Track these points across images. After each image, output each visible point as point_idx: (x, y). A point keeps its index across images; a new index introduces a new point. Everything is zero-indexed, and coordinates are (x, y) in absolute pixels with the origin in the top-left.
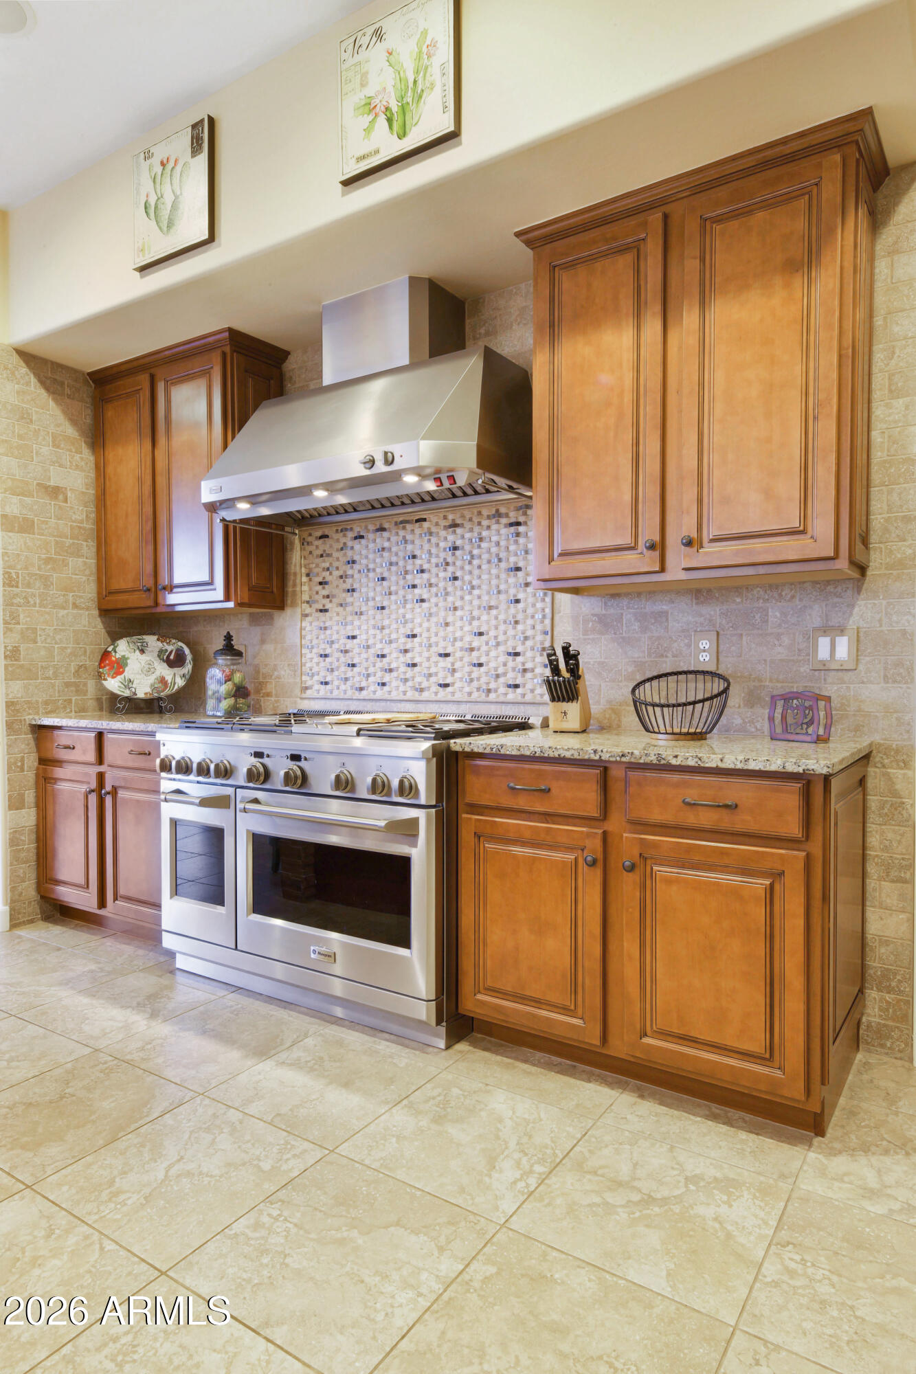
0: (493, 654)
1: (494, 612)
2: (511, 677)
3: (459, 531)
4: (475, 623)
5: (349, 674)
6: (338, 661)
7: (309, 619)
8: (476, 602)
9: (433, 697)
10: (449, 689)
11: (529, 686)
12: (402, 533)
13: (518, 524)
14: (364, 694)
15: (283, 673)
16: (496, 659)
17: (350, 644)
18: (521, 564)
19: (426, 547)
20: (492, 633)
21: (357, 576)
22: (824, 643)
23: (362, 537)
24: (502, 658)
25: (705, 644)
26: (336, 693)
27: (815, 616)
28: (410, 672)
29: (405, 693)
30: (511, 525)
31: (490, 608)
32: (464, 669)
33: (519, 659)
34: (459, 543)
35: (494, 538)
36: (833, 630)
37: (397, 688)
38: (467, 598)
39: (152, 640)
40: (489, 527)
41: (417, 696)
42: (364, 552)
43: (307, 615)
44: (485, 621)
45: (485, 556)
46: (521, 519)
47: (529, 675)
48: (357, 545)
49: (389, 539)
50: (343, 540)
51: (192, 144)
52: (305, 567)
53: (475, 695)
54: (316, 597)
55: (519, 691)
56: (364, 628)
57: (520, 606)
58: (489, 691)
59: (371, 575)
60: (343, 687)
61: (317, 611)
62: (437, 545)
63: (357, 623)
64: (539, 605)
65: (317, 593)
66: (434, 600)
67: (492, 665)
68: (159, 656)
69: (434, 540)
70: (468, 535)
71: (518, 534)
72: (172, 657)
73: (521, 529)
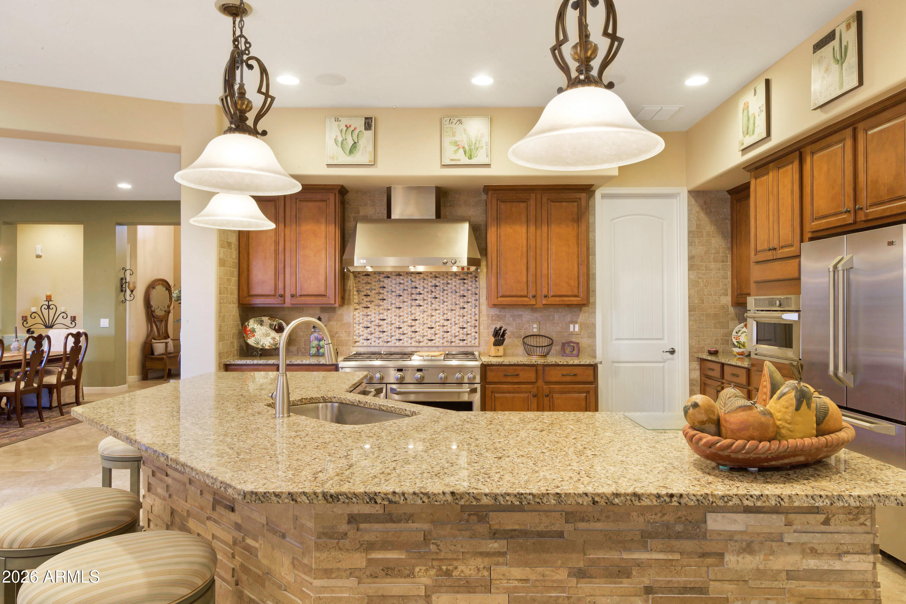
0: (453, 328)
1: (454, 312)
2: (461, 337)
3: (438, 279)
4: (445, 316)
5: (381, 335)
6: (375, 329)
7: (358, 311)
8: (446, 308)
9: (425, 345)
10: (433, 342)
11: (469, 340)
12: (410, 278)
13: (465, 279)
14: (389, 344)
15: (342, 335)
16: (455, 330)
17: (381, 323)
18: (465, 294)
19: (422, 284)
20: (453, 320)
21: (385, 294)
22: (572, 326)
23: (389, 277)
24: (458, 330)
25: (535, 326)
26: (373, 344)
27: (568, 318)
28: (413, 335)
30: (461, 279)
31: (452, 310)
32: (440, 334)
33: (465, 330)
34: (438, 284)
35: (454, 284)
36: (575, 322)
37: (407, 341)
38: (442, 306)
39: (265, 319)
40: (451, 279)
41: (417, 344)
42: (390, 284)
43: (357, 309)
44: (450, 315)
45: (450, 290)
46: (466, 278)
47: (469, 336)
48: (386, 281)
49: (403, 280)
50: (379, 278)
51: (365, 125)
52: (356, 287)
53: (446, 344)
54: (362, 301)
55: (465, 342)
56: (390, 316)
57: (465, 310)
58: (452, 342)
59: (393, 294)
60: (377, 341)
61: (363, 307)
62: (427, 284)
63: (385, 314)
64: (473, 310)
65: (363, 299)
66: (426, 306)
67: (453, 332)
68: (270, 327)
69: (426, 282)
70: (442, 282)
71: (464, 283)
72: (277, 328)
73: (465, 281)
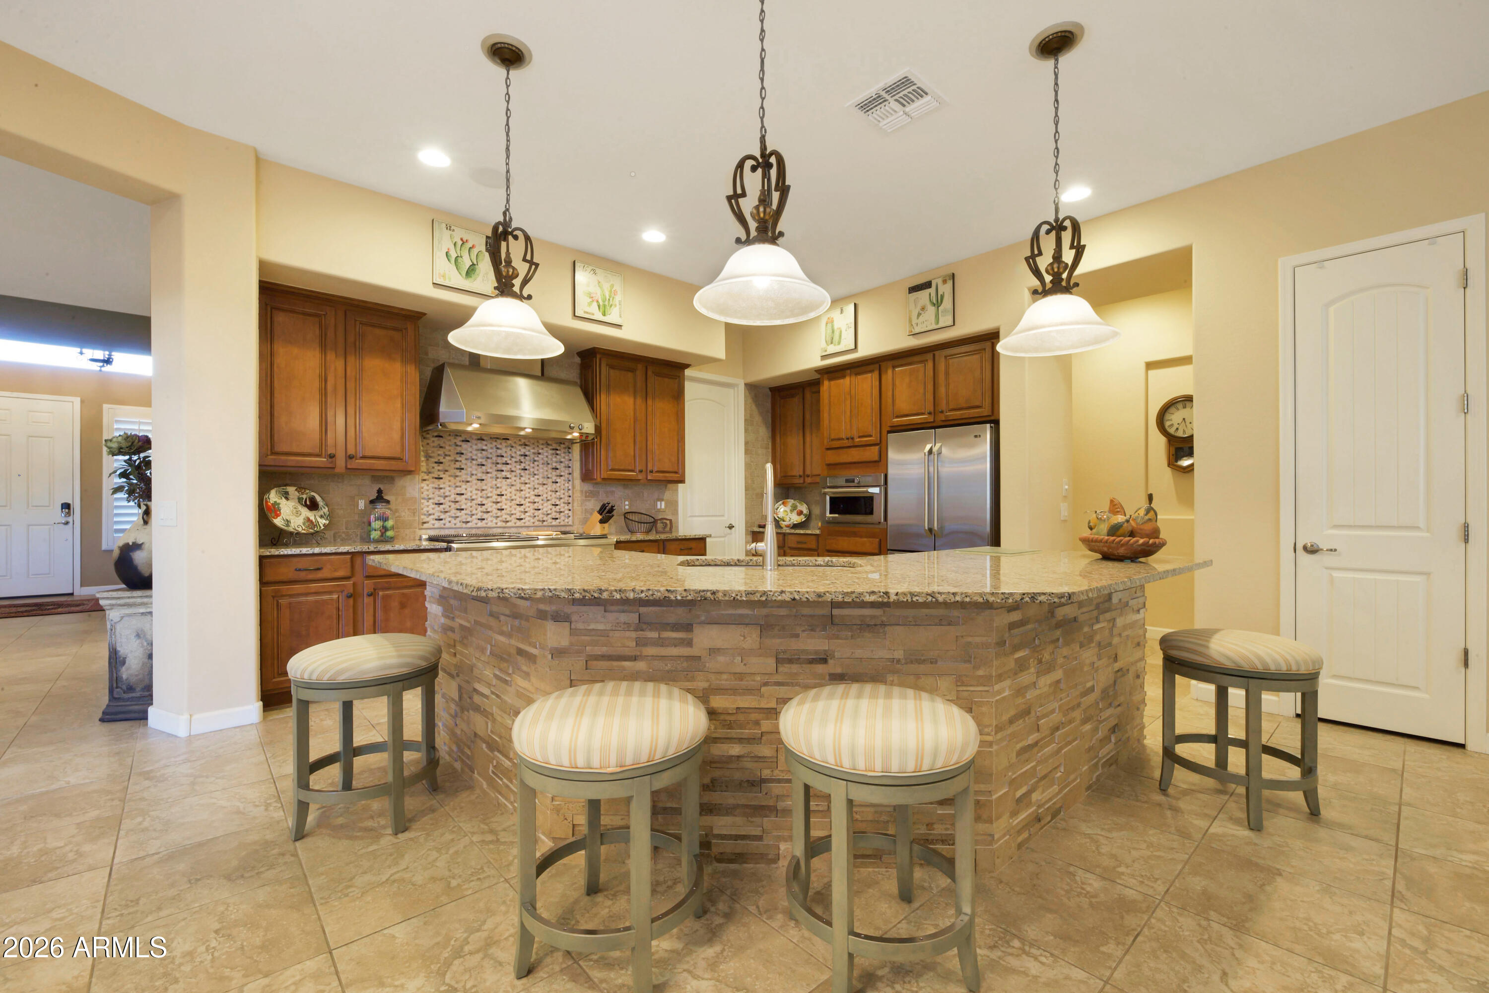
0: (545, 505)
1: (545, 486)
2: (554, 515)
3: (527, 447)
4: (536, 491)
5: (458, 514)
6: (450, 507)
7: (427, 482)
8: (537, 481)
9: (514, 525)
10: (523, 521)
11: (563, 518)
12: (495, 444)
13: (557, 450)
14: (469, 525)
15: (403, 514)
16: (547, 507)
17: (458, 498)
18: (558, 467)
19: (509, 452)
20: (545, 496)
21: (464, 461)
22: (659, 503)
23: (468, 441)
24: (551, 507)
25: (627, 503)
26: (448, 525)
27: (656, 496)
28: (499, 513)
29: (496, 524)
30: (553, 449)
31: (544, 484)
32: (531, 512)
33: (558, 507)
34: (527, 453)
35: (546, 454)
36: (661, 500)
37: (492, 521)
38: (532, 479)
39: (291, 490)
40: (542, 449)
41: (504, 524)
42: (470, 450)
43: (425, 480)
44: (541, 490)
45: (541, 462)
46: (558, 448)
47: (562, 514)
48: (465, 445)
49: (486, 445)
50: (455, 441)
52: (423, 451)
53: (537, 523)
54: (433, 470)
55: (558, 521)
56: (470, 490)
57: (558, 484)
58: (544, 521)
59: (474, 462)
60: (453, 521)
61: (433, 478)
62: (515, 452)
63: (464, 486)
64: (567, 485)
65: (433, 468)
66: (514, 478)
67: (545, 509)
68: (299, 502)
69: (514, 450)
70: (532, 451)
71: (557, 454)
72: (308, 503)
73: (558, 452)
